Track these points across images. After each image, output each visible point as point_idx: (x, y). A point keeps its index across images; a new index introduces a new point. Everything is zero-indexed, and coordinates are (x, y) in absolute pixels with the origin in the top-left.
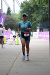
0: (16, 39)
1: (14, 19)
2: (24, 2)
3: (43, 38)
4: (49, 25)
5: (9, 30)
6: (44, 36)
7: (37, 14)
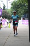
0: (8, 25)
1: (7, 12)
2: (13, 2)
3: (25, 24)
4: (28, 16)
5: (5, 19)
6: (25, 22)
7: (21, 9)
